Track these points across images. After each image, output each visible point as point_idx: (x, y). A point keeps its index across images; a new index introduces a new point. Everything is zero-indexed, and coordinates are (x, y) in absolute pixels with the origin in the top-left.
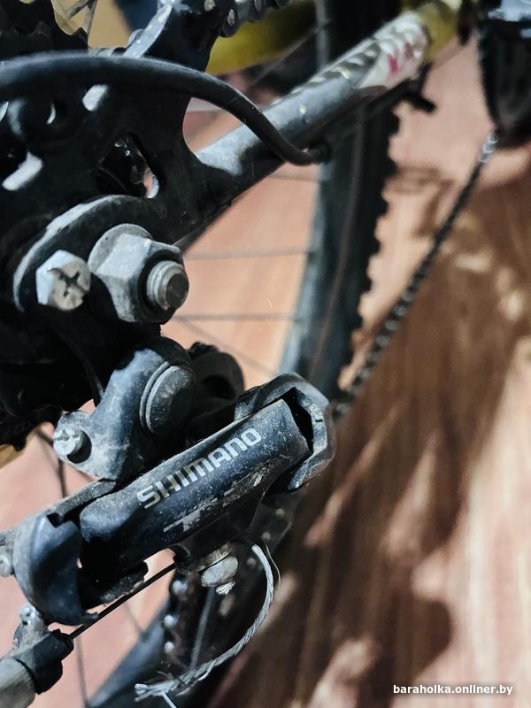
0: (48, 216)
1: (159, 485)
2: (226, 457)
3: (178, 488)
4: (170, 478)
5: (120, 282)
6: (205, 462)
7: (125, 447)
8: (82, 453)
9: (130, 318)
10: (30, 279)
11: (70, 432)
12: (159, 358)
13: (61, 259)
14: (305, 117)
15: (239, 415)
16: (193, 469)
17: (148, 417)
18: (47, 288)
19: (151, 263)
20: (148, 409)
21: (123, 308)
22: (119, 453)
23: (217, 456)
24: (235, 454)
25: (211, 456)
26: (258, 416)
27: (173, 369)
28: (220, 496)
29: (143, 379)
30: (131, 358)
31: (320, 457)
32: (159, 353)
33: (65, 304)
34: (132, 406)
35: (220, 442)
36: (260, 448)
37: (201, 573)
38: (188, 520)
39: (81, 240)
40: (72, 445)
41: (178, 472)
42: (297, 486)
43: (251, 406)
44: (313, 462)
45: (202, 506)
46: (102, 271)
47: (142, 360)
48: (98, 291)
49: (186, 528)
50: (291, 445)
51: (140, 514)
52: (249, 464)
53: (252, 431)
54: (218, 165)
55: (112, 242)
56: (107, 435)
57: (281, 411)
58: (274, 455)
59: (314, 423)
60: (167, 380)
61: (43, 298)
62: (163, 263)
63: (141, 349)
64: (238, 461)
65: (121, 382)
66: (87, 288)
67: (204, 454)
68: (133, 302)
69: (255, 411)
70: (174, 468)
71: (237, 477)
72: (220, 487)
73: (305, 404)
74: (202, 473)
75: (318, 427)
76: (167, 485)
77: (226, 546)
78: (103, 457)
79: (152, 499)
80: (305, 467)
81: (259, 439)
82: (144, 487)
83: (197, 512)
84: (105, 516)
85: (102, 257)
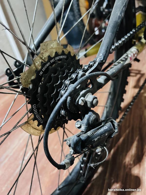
0: (80, 92)
1: (91, 133)
2: (102, 130)
3: (94, 134)
4: (93, 132)
5: (89, 102)
6: (98, 131)
7: (87, 127)
8: (80, 127)
10: (78, 101)
11: (79, 123)
12: (92, 113)
13: (82, 98)
14: (114, 72)
15: (103, 124)
16: (97, 131)
17: (90, 122)
18: (80, 102)
19: (94, 99)
20: (91, 121)
21: (89, 105)
22: (86, 127)
23: (100, 130)
24: (103, 130)
25: (99, 130)
26: (106, 124)
27: (94, 115)
28: (101, 136)
29: (90, 116)
30: (88, 113)
31: (116, 132)
32: (92, 112)
33: (82, 104)
34: (88, 120)
35: (101, 128)
36: (107, 129)
37: (96, 150)
38: (96, 139)
39: (84, 95)
40: (79, 126)
41: (94, 132)
42: (112, 137)
43: (105, 122)
44: (115, 133)
45: (98, 137)
46: (86, 100)
47: (90, 113)
48: (86, 103)
49: (95, 141)
50: (112, 130)
51: (88, 137)
52: (105, 131)
53: (106, 127)
54: (101, 82)
55: (88, 95)
56: (84, 124)
57: (110, 124)
58: (109, 131)
59: (115, 127)
60: (93, 117)
61: (80, 103)
62: (95, 99)
63: (90, 112)
64: (104, 131)
65: (87, 116)
66: (85, 102)
67: (98, 129)
68: (91, 104)
69: (106, 123)
70: (94, 131)
71: (103, 134)
72: (101, 134)
73: (114, 123)
75: (116, 127)
76: (93, 133)
78: (83, 128)
79: (91, 135)
80: (114, 134)
81: (107, 128)
82: (89, 133)
83: (97, 138)
84: (83, 137)
85: (87, 98)
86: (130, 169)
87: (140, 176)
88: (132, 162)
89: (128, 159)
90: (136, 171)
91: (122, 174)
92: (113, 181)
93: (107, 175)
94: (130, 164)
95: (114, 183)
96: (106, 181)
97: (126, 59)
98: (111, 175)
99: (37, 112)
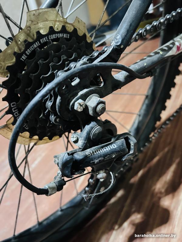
0: (79, 91)
1: (91, 152)
2: (107, 149)
3: (95, 154)
4: (94, 151)
5: (91, 107)
6: (102, 149)
7: (86, 142)
8: (76, 142)
9: (92, 115)
10: (73, 104)
11: (75, 136)
12: (96, 124)
13: (80, 101)
15: (113, 140)
16: (99, 150)
17: (92, 136)
18: (77, 107)
19: (98, 104)
20: (92, 135)
21: (91, 112)
22: (84, 143)
23: (105, 148)
24: (109, 149)
25: (104, 148)
26: (117, 141)
27: (99, 127)
28: (104, 158)
29: (92, 128)
30: (90, 123)
31: (131, 155)
32: (96, 123)
33: (79, 110)
34: (89, 133)
35: (107, 145)
36: (116, 149)
37: (97, 175)
38: (96, 161)
39: (84, 97)
40: (75, 139)
41: (96, 150)
42: (123, 160)
43: (116, 139)
44: (129, 155)
45: (100, 159)
46: (88, 104)
47: (93, 124)
48: (86, 108)
49: (95, 163)
50: (123, 150)
51: (86, 157)
52: (112, 152)
53: (115, 145)
55: (91, 98)
56: (83, 138)
57: (123, 141)
58: (119, 151)
59: (131, 146)
60: (97, 129)
61: (75, 108)
62: (101, 104)
63: (93, 121)
64: (110, 151)
65: (87, 128)
66: (84, 107)
67: (102, 147)
68: (93, 112)
69: (116, 140)
70: (95, 149)
71: (109, 154)
72: (105, 156)
73: (130, 141)
74: (101, 151)
75: (132, 147)
76: (93, 152)
77: (104, 170)
78: (81, 143)
79: (89, 155)
80: (126, 156)
81: (116, 147)
82: (88, 152)
83: (98, 160)
84: (79, 156)
85: (88, 101)
86: (160, 198)
87: (171, 209)
88: (163, 190)
89: (160, 186)
90: (166, 202)
91: (146, 203)
92: (133, 210)
93: (129, 201)
94: (161, 193)
95: (134, 212)
96: (125, 209)
97: (170, 49)
98: (132, 202)
99: (18, 114)
